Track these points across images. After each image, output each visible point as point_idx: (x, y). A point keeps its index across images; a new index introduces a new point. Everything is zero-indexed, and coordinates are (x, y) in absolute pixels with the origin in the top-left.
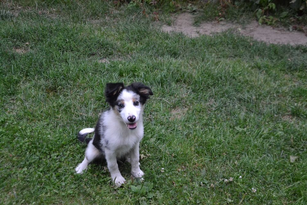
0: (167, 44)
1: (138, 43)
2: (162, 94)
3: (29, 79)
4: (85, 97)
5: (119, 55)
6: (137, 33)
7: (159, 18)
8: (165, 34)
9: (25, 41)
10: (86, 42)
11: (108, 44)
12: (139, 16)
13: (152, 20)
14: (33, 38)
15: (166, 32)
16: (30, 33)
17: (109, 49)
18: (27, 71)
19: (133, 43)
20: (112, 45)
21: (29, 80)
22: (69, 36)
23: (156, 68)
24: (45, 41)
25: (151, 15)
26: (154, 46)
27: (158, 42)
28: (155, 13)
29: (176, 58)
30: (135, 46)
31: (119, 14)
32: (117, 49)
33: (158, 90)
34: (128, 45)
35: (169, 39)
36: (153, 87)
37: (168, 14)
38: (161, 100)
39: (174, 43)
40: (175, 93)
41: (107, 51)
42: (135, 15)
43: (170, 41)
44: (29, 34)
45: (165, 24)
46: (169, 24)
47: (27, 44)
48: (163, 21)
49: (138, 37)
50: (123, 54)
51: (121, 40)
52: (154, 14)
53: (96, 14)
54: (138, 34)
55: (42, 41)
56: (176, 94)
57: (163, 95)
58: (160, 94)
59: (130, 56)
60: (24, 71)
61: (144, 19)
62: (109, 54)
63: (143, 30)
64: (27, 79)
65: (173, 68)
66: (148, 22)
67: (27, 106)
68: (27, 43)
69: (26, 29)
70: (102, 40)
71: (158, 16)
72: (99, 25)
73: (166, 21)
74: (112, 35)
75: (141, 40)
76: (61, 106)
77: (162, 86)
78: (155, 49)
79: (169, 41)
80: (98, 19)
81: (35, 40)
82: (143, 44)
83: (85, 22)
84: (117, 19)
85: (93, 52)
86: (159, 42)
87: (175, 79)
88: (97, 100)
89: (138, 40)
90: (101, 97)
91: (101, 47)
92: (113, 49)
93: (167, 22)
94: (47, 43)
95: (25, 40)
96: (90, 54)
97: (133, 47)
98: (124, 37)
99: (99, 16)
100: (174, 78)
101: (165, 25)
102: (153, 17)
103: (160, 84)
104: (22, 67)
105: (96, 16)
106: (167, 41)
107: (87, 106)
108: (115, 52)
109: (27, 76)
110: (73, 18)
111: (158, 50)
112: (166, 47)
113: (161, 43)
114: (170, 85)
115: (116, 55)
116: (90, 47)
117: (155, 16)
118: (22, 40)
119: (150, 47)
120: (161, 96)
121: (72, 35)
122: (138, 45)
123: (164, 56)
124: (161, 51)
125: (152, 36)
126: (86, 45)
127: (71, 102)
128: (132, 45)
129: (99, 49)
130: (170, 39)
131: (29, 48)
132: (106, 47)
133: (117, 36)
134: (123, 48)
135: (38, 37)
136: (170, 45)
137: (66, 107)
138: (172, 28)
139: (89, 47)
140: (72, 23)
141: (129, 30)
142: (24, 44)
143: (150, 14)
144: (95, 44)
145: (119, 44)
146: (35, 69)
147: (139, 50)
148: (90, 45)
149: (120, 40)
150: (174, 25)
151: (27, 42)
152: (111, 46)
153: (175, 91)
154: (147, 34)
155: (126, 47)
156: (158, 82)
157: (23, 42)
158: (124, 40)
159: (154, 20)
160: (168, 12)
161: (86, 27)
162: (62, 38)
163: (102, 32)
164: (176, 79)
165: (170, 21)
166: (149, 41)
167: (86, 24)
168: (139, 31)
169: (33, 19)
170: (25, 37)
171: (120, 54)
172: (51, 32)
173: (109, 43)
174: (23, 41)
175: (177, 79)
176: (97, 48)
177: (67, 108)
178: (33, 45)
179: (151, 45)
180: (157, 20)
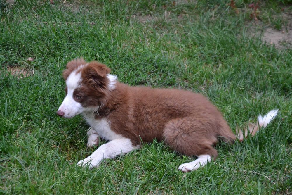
0: (273, 69)
1: (220, 65)
2: (261, 164)
3: (32, 125)
4: (125, 163)
5: (186, 87)
6: (218, 45)
7: (259, 16)
8: (270, 49)
9: (27, 54)
10: (130, 61)
11: (167, 65)
12: (223, 12)
13: (245, 19)
14: (39, 50)
15: (272, 46)
16: (35, 41)
17: (169, 74)
18: (29, 111)
19: (211, 65)
20: (174, 67)
21: (31, 127)
22: (101, 48)
23: (250, 115)
24: (60, 55)
25: (245, 9)
26: (249, 73)
27: (256, 65)
28: (252, 6)
29: (288, 97)
30: (214, 71)
31: (188, 7)
32: (183, 75)
33: (253, 157)
34: (202, 68)
35: (276, 59)
36: (244, 150)
37: (276, 7)
38: (258, 176)
39: (285, 67)
40: (285, 165)
41: (164, 78)
42: (216, 10)
43: (278, 63)
44: (33, 42)
45: (270, 27)
46: (278, 28)
47: (29, 61)
48: (267, 22)
49: (221, 54)
50: (192, 84)
51: (190, 57)
52: (249, 8)
53: (147, 5)
54: (221, 49)
55: (55, 56)
56: (287, 166)
57: (263, 166)
58: (257, 164)
59: (205, 88)
60: (24, 110)
61: (231, 16)
62: (168, 83)
63: (230, 41)
64: (29, 125)
65: (282, 116)
66: (239, 23)
67: (29, 174)
68: (30, 59)
69: (29, 33)
70: (156, 57)
71: (258, 11)
72: (151, 27)
73: (271, 21)
74: (174, 48)
75: (225, 59)
76: (85, 178)
77: (260, 149)
78: (250, 77)
79: (276, 62)
80: (151, 15)
81: (43, 53)
82: (228, 66)
83: (127, 20)
84: (184, 15)
85: (141, 80)
86: (258, 65)
87: (286, 136)
88: (146, 169)
89: (220, 59)
90: (153, 165)
91: (154, 69)
92: (176, 74)
93: (273, 24)
94: (64, 59)
95: (25, 53)
96: (135, 81)
97: (212, 73)
98: (195, 53)
99: (151, 10)
100: (284, 136)
101: (269, 30)
102: (247, 14)
103: (257, 145)
104: (22, 103)
105: (147, 10)
106: (272, 64)
107: (129, 178)
108: (178, 80)
109: (29, 119)
110: (108, 13)
111: (255, 80)
112: (270, 74)
113: (262, 66)
114: (276, 149)
115: (181, 85)
116: (137, 69)
117: (253, 12)
118: (21, 52)
119: (240, 73)
120: (259, 169)
121: (107, 47)
122: (219, 69)
123: (266, 91)
124: (260, 82)
125: (245, 53)
126: (129, 67)
127: (102, 171)
128: (210, 69)
129: (151, 73)
130: (278, 60)
131: (33, 67)
132: (163, 71)
133: (183, 49)
134: (193, 73)
135: (48, 48)
136: (278, 71)
137: (95, 179)
138: (283, 35)
139: (134, 70)
140: (105, 23)
141: (205, 40)
142: (24, 60)
143: (244, 6)
144: (145, 65)
145: (186, 64)
146: (42, 108)
147: (221, 79)
148: (136, 67)
149: (188, 59)
150: (286, 29)
151: (29, 56)
152: (173, 70)
153: (284, 161)
154: (237, 47)
155: (198, 73)
156: (254, 142)
157: (22, 56)
158: (194, 57)
159: (251, 18)
160: (277, 4)
161: (129, 30)
162: (89, 53)
163: (157, 42)
164: (287, 138)
165: (281, 21)
166: (238, 62)
167: (128, 25)
168: (222, 43)
169: (39, 13)
170: (27, 47)
171: (187, 83)
172: (71, 39)
173: (169, 63)
174: (24, 55)
175: (289, 138)
176: (148, 72)
177: (94, 182)
178: (40, 62)
179: (243, 71)
180: (256, 19)
